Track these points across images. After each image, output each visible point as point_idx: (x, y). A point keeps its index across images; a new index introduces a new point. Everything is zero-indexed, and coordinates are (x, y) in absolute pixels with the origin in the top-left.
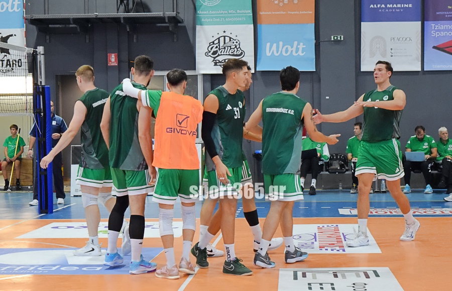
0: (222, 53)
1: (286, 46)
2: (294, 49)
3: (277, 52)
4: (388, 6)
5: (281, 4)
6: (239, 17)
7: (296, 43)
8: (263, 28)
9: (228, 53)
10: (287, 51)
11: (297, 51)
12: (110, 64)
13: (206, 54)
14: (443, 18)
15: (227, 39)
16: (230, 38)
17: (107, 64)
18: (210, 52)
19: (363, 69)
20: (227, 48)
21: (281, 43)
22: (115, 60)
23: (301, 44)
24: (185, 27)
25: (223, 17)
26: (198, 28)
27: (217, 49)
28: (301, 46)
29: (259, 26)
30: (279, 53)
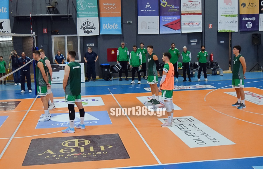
0: (87, 28)
1: (110, 25)
2: (114, 26)
4: (147, 10)
5: (108, 10)
6: (93, 14)
7: (114, 24)
8: (102, 19)
9: (89, 28)
10: (111, 27)
11: (115, 27)
14: (166, 15)
15: (89, 23)
17: (43, 33)
18: (82, 27)
19: (139, 33)
20: (88, 26)
21: (109, 24)
22: (46, 31)
24: (72, 18)
25: (87, 14)
26: (78, 18)
27: (85, 26)
28: (116, 25)
29: (100, 17)
30: (108, 28)
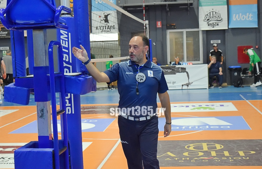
0: (212, 20)
2: (247, 17)
3: (239, 18)
6: (220, 2)
7: (248, 14)
8: (232, 7)
9: (214, 20)
10: (243, 18)
11: (248, 17)
12: (158, 27)
13: (204, 21)
15: (214, 13)
16: (216, 12)
17: (156, 26)
18: (206, 19)
20: (214, 17)
21: (241, 14)
22: (160, 24)
23: (251, 14)
24: (193, 8)
25: (212, 2)
26: (200, 8)
27: (209, 18)
28: (251, 15)
29: (230, 6)
30: (240, 19)
